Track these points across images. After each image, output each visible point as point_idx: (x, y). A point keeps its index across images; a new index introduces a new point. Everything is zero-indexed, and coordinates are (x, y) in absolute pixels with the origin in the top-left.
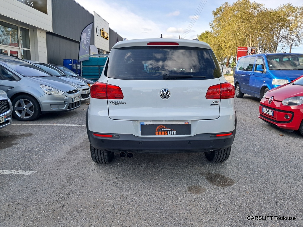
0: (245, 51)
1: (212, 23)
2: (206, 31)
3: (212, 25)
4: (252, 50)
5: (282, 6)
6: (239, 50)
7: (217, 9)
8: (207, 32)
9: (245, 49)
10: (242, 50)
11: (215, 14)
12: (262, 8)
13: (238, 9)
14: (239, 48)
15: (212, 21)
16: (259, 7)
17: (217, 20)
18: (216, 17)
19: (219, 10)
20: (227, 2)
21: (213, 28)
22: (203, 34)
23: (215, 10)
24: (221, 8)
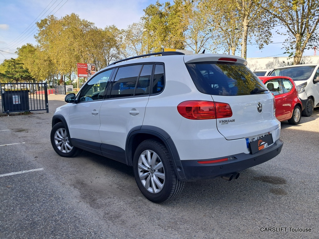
0: (85, 68)
1: (37, 35)
2: (27, 44)
3: (38, 37)
4: (92, 67)
5: (108, 27)
6: (79, 66)
7: (42, 21)
8: (30, 45)
9: (85, 66)
10: (82, 66)
11: (40, 25)
12: (92, 27)
13: (68, 24)
14: (78, 65)
15: (37, 33)
16: (89, 25)
17: (42, 33)
18: (41, 30)
19: (44, 22)
20: (53, 15)
21: (39, 41)
22: (24, 47)
23: (40, 22)
24: (46, 20)
